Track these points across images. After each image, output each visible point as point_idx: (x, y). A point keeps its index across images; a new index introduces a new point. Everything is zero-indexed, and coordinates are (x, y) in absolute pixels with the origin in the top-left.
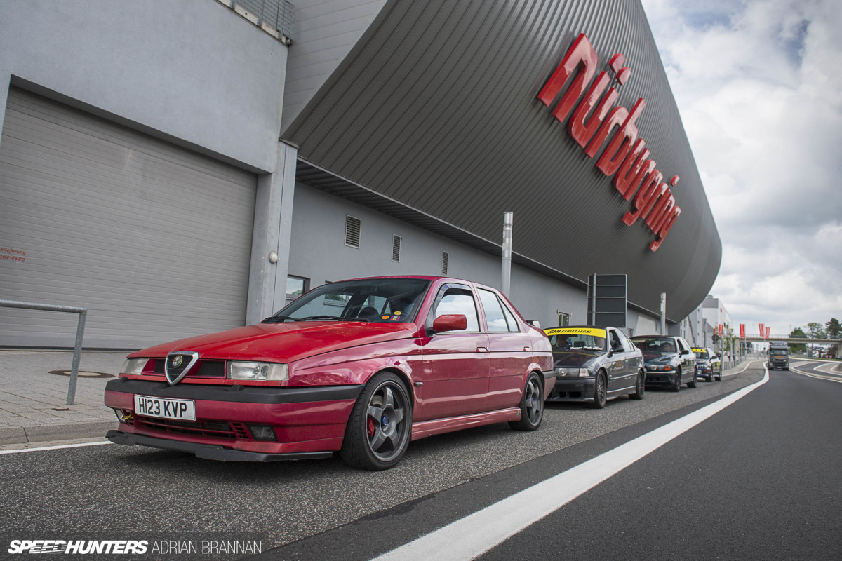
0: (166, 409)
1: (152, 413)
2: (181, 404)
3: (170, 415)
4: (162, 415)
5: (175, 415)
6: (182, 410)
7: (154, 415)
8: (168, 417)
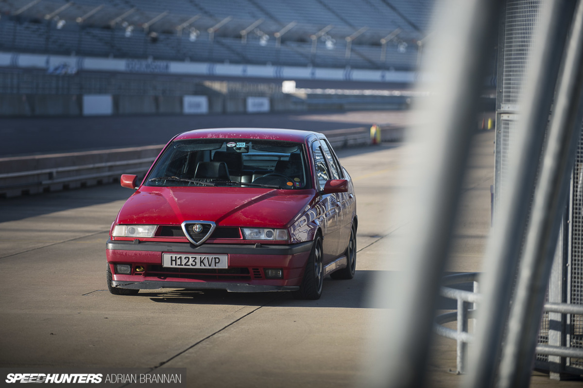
0: (201, 262)
1: (189, 265)
2: (215, 258)
3: (205, 266)
4: (198, 266)
5: (210, 266)
6: (216, 263)
7: (191, 267)
8: (203, 267)
